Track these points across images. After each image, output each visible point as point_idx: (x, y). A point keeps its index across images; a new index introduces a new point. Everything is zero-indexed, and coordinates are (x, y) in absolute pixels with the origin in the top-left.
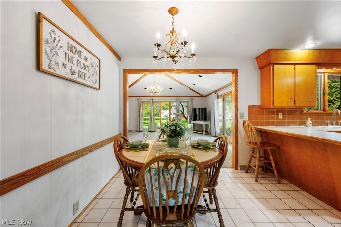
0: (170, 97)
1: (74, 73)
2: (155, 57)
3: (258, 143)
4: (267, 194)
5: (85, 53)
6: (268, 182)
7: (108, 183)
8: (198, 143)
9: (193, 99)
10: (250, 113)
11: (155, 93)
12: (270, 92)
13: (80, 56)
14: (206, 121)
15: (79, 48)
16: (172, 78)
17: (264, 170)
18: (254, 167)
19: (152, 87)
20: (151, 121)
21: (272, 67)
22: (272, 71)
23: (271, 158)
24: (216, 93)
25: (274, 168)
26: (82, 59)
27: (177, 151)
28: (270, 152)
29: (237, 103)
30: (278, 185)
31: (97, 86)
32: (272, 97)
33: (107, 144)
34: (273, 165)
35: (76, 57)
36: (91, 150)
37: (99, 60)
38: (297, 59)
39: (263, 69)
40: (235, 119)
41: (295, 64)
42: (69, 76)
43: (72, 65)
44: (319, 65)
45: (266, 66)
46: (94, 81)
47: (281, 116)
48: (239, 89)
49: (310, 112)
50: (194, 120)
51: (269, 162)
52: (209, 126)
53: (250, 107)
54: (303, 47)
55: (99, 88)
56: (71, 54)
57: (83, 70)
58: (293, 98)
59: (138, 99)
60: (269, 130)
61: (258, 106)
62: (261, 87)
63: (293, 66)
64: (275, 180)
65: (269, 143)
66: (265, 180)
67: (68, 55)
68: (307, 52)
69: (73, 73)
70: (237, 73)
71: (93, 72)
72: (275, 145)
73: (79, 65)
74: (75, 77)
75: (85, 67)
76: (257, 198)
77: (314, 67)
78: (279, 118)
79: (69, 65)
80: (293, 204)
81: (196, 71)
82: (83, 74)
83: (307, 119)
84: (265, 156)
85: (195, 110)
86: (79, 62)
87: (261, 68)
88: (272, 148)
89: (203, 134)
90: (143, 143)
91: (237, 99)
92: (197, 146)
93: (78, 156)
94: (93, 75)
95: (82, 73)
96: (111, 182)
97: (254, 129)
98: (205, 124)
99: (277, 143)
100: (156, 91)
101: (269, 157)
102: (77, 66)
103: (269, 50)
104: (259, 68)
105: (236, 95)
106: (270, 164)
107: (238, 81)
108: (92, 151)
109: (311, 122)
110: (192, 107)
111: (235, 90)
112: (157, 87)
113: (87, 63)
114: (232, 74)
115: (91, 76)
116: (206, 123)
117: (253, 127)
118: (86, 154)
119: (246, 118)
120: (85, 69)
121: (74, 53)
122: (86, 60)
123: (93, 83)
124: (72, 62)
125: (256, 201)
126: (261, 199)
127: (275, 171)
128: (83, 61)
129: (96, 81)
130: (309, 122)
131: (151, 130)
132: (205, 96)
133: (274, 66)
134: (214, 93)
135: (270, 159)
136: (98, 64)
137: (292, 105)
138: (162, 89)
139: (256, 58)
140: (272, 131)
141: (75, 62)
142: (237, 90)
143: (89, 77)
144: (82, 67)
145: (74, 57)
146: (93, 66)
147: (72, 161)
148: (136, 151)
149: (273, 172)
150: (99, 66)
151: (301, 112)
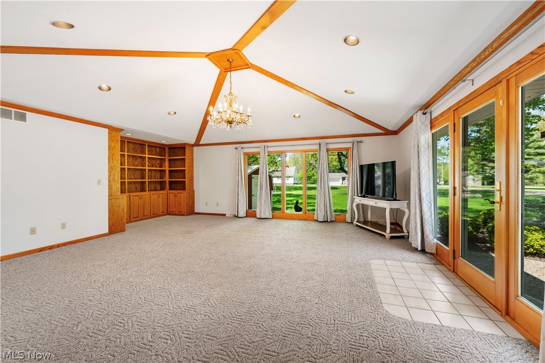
0: (304, 139)
9: (361, 142)
14: (395, 200)
24: (428, 109)
52: (404, 213)
59: (236, 148)
89: (384, 236)
98: (391, 210)
110: (359, 163)
116: (395, 205)
131: (260, 215)
132: (395, 133)
134: (421, 114)
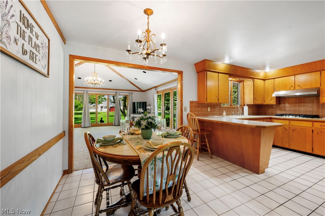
0: (108, 89)
1: (26, 53)
2: (129, 51)
3: (199, 130)
4: (208, 168)
5: (36, 29)
6: (205, 159)
7: (54, 193)
8: (167, 134)
9: (132, 93)
10: (191, 107)
11: (95, 84)
12: (205, 91)
13: (31, 31)
15: (31, 21)
16: (113, 70)
17: (201, 150)
18: (196, 149)
19: (91, 77)
20: (85, 115)
21: (206, 73)
22: (206, 76)
23: (206, 140)
24: (156, 88)
25: (208, 148)
26: (33, 35)
27: (159, 141)
28: (206, 136)
29: (182, 99)
30: (211, 160)
31: (45, 72)
32: (206, 95)
33: (54, 145)
34: (208, 146)
35: (28, 31)
36: (40, 153)
37: (49, 40)
38: (220, 69)
39: (199, 73)
40: (181, 112)
41: (218, 73)
42: (20, 56)
43: (23, 42)
44: (230, 75)
45: (202, 71)
46: (44, 66)
47: (210, 109)
48: (183, 87)
49: (224, 106)
50: (134, 114)
51: (205, 143)
53: (191, 102)
54: (224, 62)
55: (48, 74)
56: (23, 27)
57: (34, 51)
58: (217, 96)
60: (206, 120)
61: (196, 101)
62: (198, 87)
63: (217, 74)
64: (209, 157)
65: (204, 129)
66: (202, 158)
67: (21, 28)
68: (225, 65)
69: (24, 52)
70: (182, 74)
71: (43, 54)
72: (208, 131)
73: (30, 42)
74: (26, 58)
75: (36, 46)
76: (203, 172)
77: (228, 76)
78: (208, 111)
79: (21, 41)
80: (223, 170)
81: (150, 68)
82: (35, 55)
83: (223, 112)
84: (201, 140)
85: (134, 103)
86: (30, 39)
87: (198, 72)
88: (207, 133)
90: (116, 138)
91: (182, 96)
92: (167, 135)
93: (27, 163)
94: (42, 57)
95: (33, 53)
96: (57, 191)
97: (196, 119)
99: (209, 129)
100: (96, 82)
101: (205, 140)
102: (29, 44)
103: (205, 60)
104: (197, 72)
105: (182, 92)
106: (206, 146)
107: (183, 80)
108: (41, 155)
109: (225, 114)
110: (132, 101)
111: (181, 88)
112: (98, 78)
113: (38, 42)
114: (178, 74)
115: (41, 58)
117: (196, 118)
118: (35, 159)
119: (188, 111)
120: (36, 50)
121: (26, 27)
122: (37, 37)
123: (42, 68)
124: (24, 39)
125: (203, 174)
126: (204, 171)
127: (209, 150)
128: (34, 38)
129: (46, 66)
130: (225, 113)
131: (85, 126)
132: (144, 91)
133: (207, 72)
134: (154, 89)
135: (205, 142)
136: (47, 45)
137: (217, 101)
138: (104, 81)
139: (195, 64)
140: (208, 120)
141: (27, 39)
142: (182, 88)
143: (40, 60)
144: (33, 46)
145: (27, 32)
146: (43, 46)
147: (21, 171)
148: (114, 146)
149: (207, 151)
150: (48, 47)
151: (220, 106)
